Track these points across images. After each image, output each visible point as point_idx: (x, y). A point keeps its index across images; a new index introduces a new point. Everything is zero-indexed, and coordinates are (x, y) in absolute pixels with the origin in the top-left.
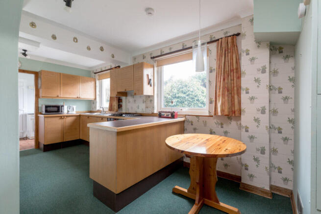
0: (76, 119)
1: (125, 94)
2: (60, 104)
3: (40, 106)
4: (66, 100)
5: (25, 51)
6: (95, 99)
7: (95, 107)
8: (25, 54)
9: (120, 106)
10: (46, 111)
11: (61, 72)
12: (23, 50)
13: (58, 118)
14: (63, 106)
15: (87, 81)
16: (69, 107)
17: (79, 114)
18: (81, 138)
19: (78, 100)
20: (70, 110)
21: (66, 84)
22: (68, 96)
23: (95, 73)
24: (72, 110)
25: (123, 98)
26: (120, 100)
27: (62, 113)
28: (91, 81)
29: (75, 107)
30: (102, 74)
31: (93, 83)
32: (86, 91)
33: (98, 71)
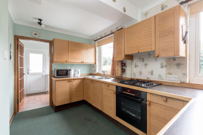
0: (81, 82)
1: (130, 57)
2: (68, 68)
3: (53, 70)
4: (73, 65)
5: (40, 20)
6: (95, 63)
7: (95, 70)
8: (40, 24)
9: (123, 71)
10: (58, 75)
11: (69, 40)
12: (39, 19)
13: (67, 81)
14: (71, 70)
15: (89, 48)
16: (75, 71)
17: (83, 77)
18: (85, 99)
19: (82, 64)
20: (75, 73)
21: (73, 51)
22: (74, 61)
23: (95, 41)
24: (77, 73)
25: (128, 62)
26: (123, 64)
27: (70, 76)
28: (92, 48)
29: (79, 70)
30: (103, 40)
31: (93, 49)
32: (88, 56)
33: (97, 39)
